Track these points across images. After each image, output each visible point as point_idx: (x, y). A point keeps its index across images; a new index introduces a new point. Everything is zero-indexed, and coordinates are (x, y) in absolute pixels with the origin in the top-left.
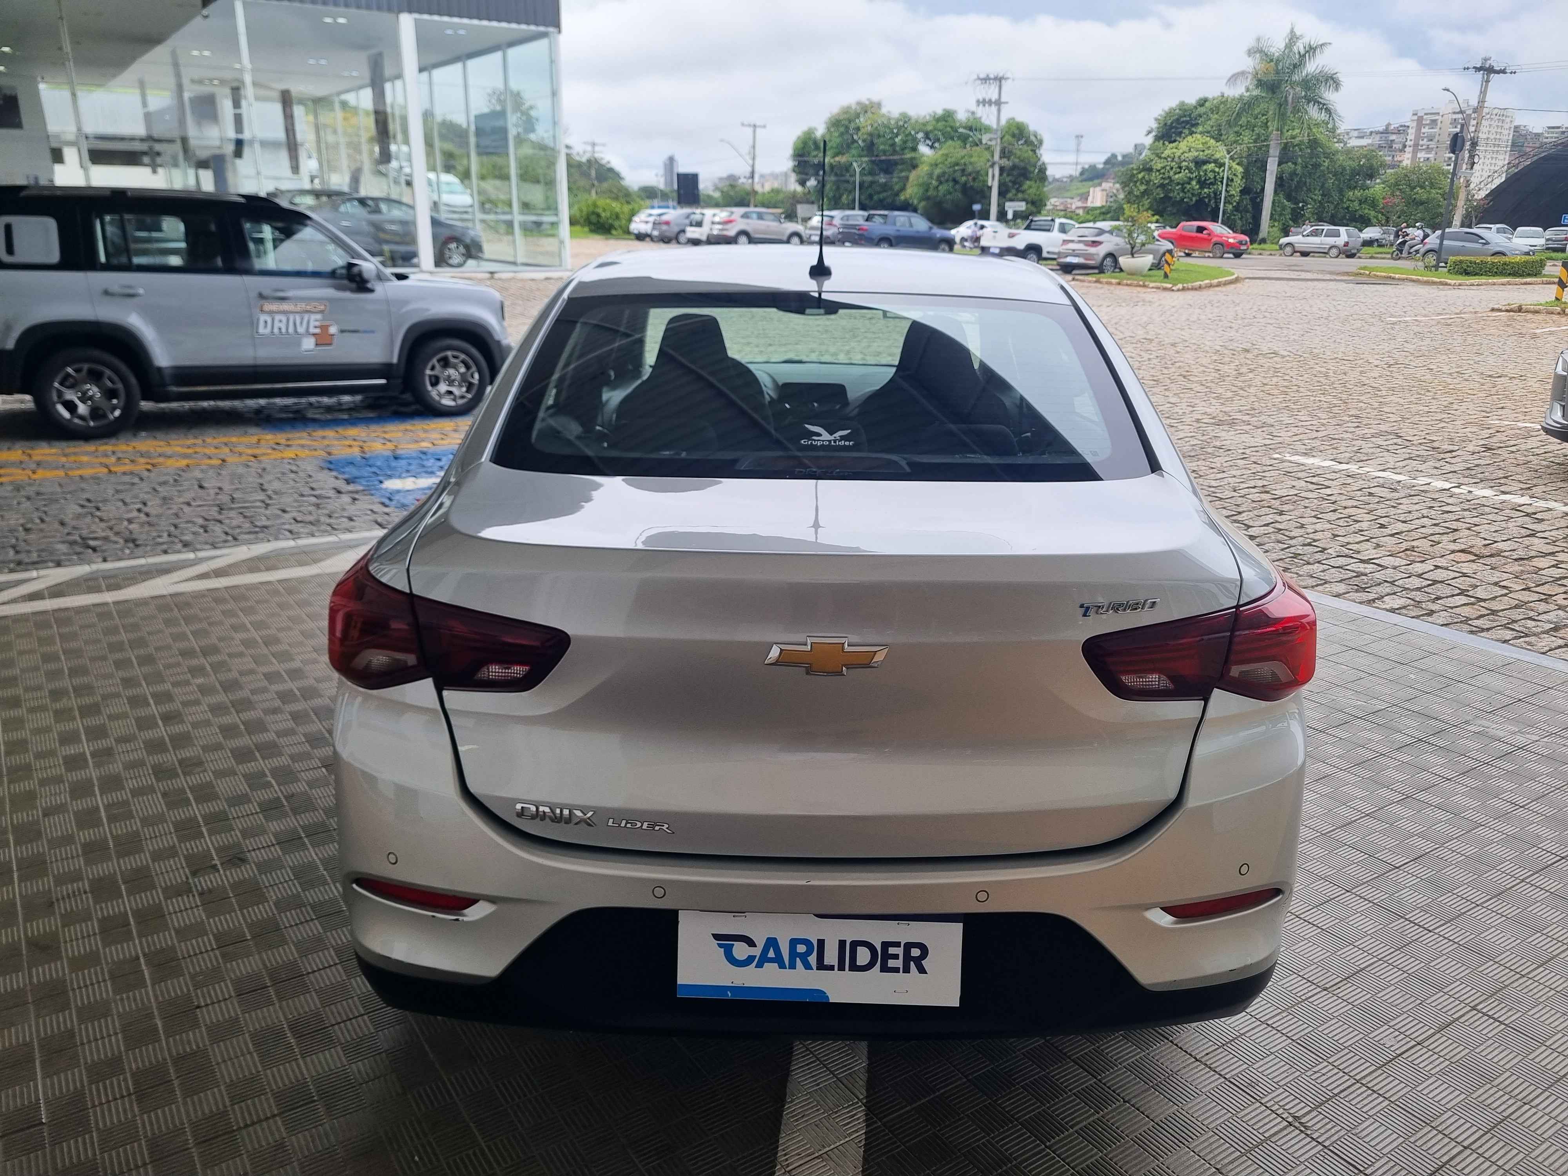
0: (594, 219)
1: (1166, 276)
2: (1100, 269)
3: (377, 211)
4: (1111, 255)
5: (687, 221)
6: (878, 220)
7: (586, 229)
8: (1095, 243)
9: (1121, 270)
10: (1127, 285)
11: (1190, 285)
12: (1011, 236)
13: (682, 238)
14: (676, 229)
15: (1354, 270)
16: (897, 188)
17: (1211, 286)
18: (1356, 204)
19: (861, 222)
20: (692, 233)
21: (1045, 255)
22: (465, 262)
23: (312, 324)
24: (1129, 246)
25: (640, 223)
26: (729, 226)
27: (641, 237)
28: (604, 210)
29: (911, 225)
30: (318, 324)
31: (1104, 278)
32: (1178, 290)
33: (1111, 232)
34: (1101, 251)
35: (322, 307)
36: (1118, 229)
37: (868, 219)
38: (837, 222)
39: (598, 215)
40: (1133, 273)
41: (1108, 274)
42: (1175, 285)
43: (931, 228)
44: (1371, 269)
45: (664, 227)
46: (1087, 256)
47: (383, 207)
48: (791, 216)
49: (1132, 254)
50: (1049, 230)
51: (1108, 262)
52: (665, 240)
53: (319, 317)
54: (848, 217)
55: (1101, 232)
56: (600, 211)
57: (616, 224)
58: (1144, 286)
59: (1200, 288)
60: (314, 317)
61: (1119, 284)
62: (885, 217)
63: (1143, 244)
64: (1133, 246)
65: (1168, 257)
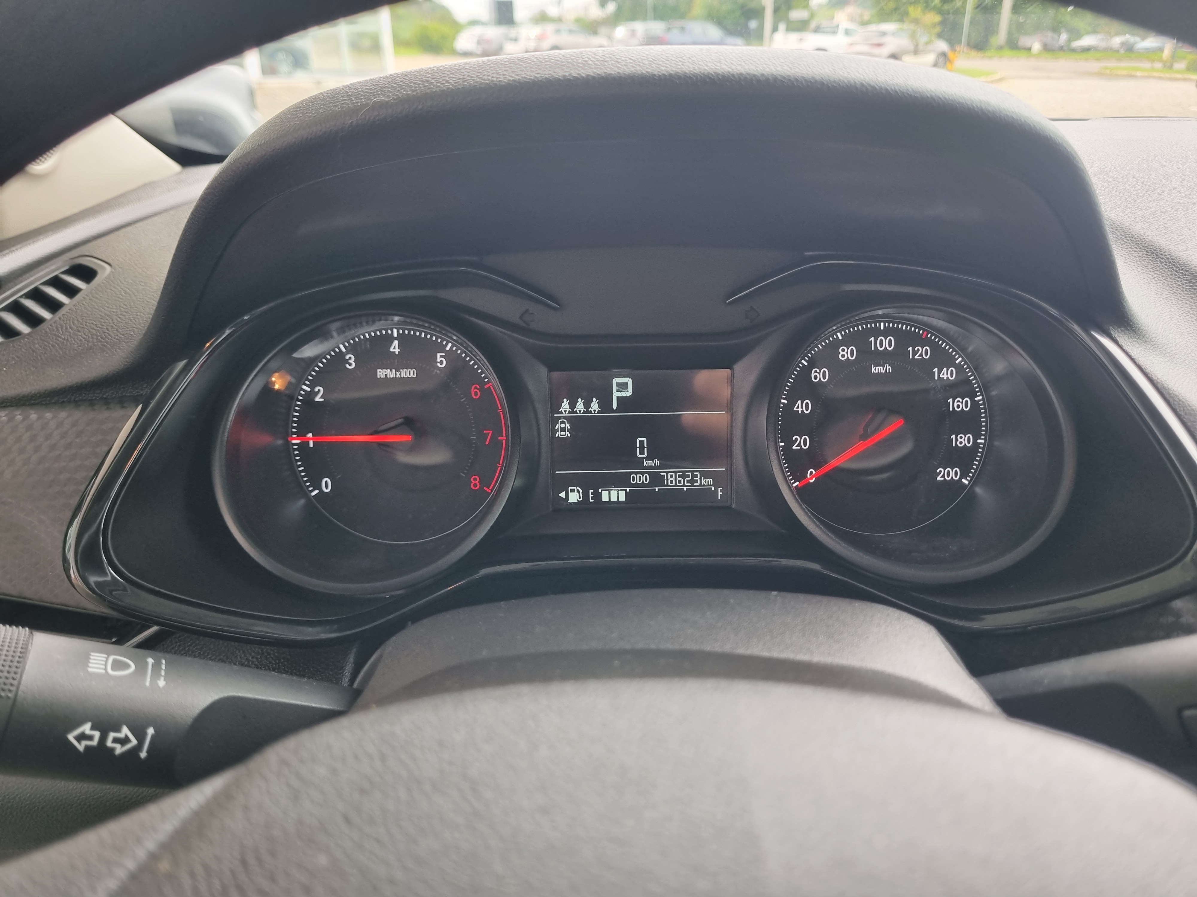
0: (425, 40)
5: (504, 38)
8: (879, 45)
16: (685, 7)
24: (912, 46)
25: (463, 43)
28: (434, 33)
33: (893, 34)
36: (901, 29)
37: (669, 29)
39: (429, 37)
48: (595, 33)
49: (916, 53)
50: (835, 34)
54: (648, 28)
56: (430, 33)
57: (444, 44)
62: (683, 29)
63: (927, 43)
64: (916, 46)
65: (951, 55)
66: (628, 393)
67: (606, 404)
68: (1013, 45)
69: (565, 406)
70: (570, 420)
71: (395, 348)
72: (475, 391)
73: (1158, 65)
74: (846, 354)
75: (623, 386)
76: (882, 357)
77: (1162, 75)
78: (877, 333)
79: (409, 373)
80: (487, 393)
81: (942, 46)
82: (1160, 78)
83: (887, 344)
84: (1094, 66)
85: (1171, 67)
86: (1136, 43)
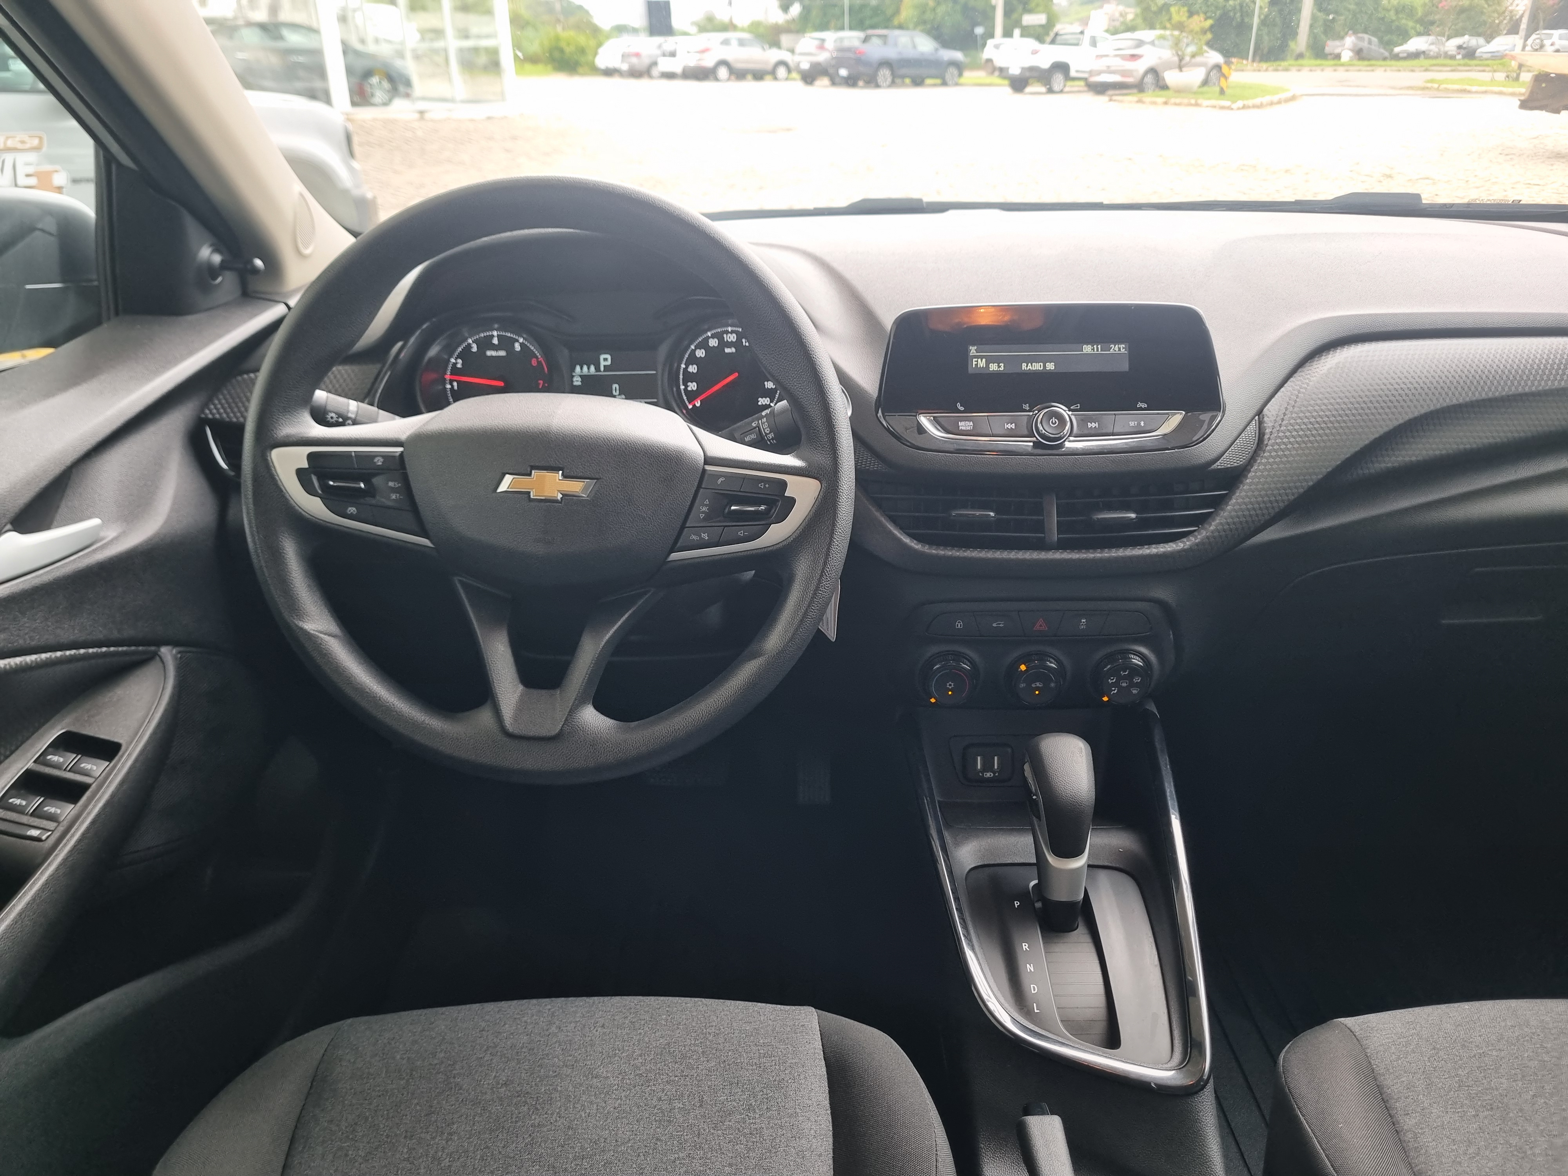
0: (557, 55)
1: (1222, 92)
2: (1139, 87)
3: (281, 38)
4: (1153, 71)
5: (659, 52)
6: (875, 41)
7: (549, 67)
8: (1134, 57)
9: (1165, 87)
10: (1176, 104)
11: (1250, 102)
12: (1035, 52)
13: (655, 72)
14: (646, 61)
15: (1421, 84)
16: (889, 12)
17: (1272, 104)
18: (1392, 13)
19: (856, 43)
20: (666, 65)
21: (1073, 73)
22: (390, 100)
23: (21, 171)
24: (1176, 59)
25: (606, 57)
26: (706, 55)
27: (609, 72)
28: (568, 44)
29: (914, 47)
30: (31, 170)
31: (1147, 97)
32: (1239, 109)
33: (1152, 43)
34: (1140, 67)
35: (36, 142)
36: (1162, 37)
37: (866, 40)
38: (830, 45)
39: (562, 51)
40: (1181, 91)
41: (1150, 92)
42: (1234, 102)
43: (936, 50)
44: (1440, 82)
45: (634, 60)
46: (1124, 73)
47: (285, 32)
48: (775, 43)
49: (1180, 68)
50: (1077, 44)
51: (1149, 79)
52: (635, 73)
53: (32, 157)
54: (841, 39)
55: (1140, 43)
56: (563, 44)
57: (583, 59)
58: (1197, 105)
59: (1260, 106)
60: (22, 159)
61: (1166, 103)
62: (884, 37)
63: (1193, 56)
64: (1181, 59)
65: (1225, 69)
66: (609, 363)
67: (598, 369)
68: (1318, 51)
69: (578, 368)
70: (580, 376)
71: (495, 341)
72: (534, 362)
73: (1500, 76)
74: (713, 343)
75: (605, 360)
76: (730, 344)
77: (1504, 89)
78: (727, 332)
79: (502, 353)
80: (539, 363)
81: (1215, 57)
82: (1501, 93)
83: (732, 338)
84: (1419, 78)
85: (1517, 78)
86: (1479, 47)
